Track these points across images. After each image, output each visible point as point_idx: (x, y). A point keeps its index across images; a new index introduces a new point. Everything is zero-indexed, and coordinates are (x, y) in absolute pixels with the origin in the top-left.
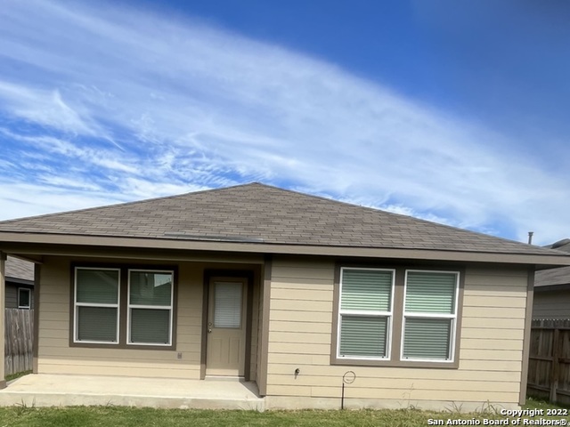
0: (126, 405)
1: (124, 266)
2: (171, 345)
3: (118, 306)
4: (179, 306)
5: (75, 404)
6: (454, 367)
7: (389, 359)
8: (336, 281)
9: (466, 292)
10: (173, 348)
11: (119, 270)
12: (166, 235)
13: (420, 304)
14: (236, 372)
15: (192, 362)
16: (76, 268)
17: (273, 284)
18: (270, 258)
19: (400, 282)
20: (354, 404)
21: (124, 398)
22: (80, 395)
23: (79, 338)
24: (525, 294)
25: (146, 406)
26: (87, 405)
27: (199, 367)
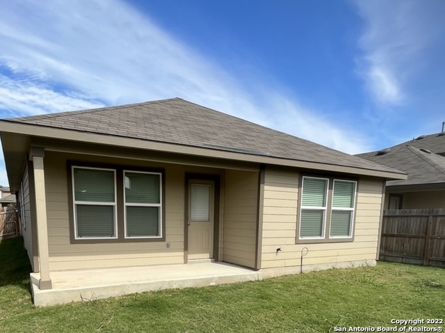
0: (170, 288)
1: (120, 168)
2: (161, 237)
3: (115, 204)
4: (166, 204)
5: (130, 293)
6: (351, 241)
7: (324, 238)
8: (300, 186)
9: (359, 194)
10: (163, 239)
11: (115, 170)
12: (205, 145)
13: (339, 203)
14: (207, 255)
15: (177, 250)
16: (73, 167)
17: (266, 188)
18: (263, 168)
19: (331, 188)
20: (306, 269)
21: (169, 282)
22: (133, 285)
23: (79, 235)
24: (381, 196)
25: (186, 286)
26: (140, 292)
27: (182, 254)
